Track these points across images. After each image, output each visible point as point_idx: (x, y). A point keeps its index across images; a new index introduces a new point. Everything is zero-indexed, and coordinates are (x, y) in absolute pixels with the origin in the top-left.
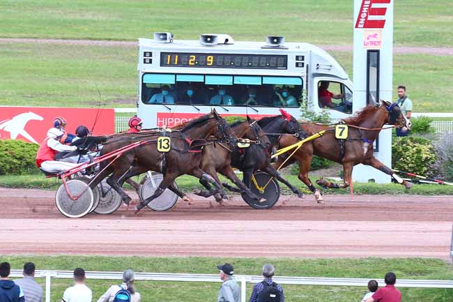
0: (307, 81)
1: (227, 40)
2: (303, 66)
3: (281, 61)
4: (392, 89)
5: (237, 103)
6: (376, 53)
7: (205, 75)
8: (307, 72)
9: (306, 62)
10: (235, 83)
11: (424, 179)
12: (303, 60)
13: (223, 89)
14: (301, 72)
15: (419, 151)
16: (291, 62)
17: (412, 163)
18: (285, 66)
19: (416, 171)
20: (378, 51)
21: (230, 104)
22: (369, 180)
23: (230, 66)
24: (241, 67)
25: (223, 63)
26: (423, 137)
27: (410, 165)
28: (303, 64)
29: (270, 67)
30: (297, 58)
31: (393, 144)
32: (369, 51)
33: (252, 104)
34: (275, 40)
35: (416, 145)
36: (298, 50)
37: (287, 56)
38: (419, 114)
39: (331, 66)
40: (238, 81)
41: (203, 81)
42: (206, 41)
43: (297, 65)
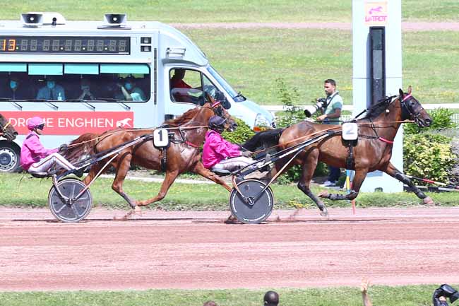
0: (155, 69)
1: (55, 19)
2: (150, 50)
3: (123, 45)
4: (401, 75)
5: (70, 98)
6: (381, 30)
7: (28, 64)
8: (155, 58)
9: (153, 45)
10: (65, 72)
11: (444, 187)
12: (150, 42)
13: (51, 81)
14: (147, 57)
15: (436, 152)
16: (135, 45)
17: (429, 167)
18: (128, 50)
19: (434, 176)
20: (383, 29)
21: (60, 99)
22: (376, 189)
23: (60, 52)
24: (73, 52)
25: (51, 48)
26: (441, 134)
27: (427, 169)
28: (150, 47)
29: (108, 52)
30: (143, 40)
31: (404, 143)
32: (372, 29)
33: (88, 98)
34: (115, 19)
35: (433, 144)
36: (143, 30)
37: (129, 38)
38: (437, 106)
39: (185, 50)
40: (70, 70)
41: (26, 71)
42: (29, 21)
43: (143, 49)
